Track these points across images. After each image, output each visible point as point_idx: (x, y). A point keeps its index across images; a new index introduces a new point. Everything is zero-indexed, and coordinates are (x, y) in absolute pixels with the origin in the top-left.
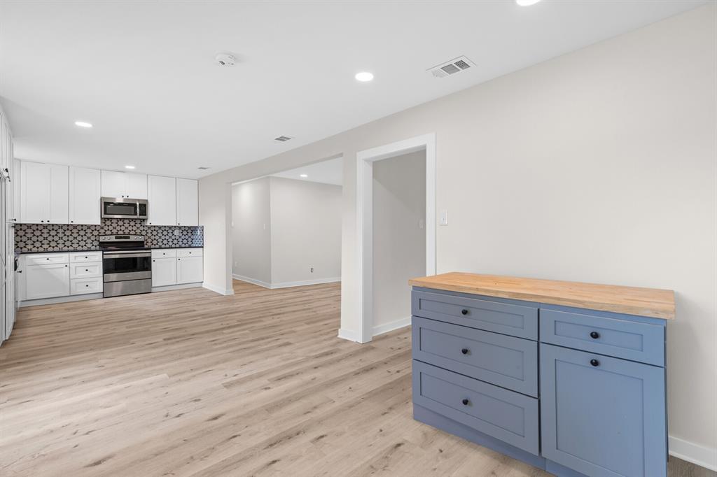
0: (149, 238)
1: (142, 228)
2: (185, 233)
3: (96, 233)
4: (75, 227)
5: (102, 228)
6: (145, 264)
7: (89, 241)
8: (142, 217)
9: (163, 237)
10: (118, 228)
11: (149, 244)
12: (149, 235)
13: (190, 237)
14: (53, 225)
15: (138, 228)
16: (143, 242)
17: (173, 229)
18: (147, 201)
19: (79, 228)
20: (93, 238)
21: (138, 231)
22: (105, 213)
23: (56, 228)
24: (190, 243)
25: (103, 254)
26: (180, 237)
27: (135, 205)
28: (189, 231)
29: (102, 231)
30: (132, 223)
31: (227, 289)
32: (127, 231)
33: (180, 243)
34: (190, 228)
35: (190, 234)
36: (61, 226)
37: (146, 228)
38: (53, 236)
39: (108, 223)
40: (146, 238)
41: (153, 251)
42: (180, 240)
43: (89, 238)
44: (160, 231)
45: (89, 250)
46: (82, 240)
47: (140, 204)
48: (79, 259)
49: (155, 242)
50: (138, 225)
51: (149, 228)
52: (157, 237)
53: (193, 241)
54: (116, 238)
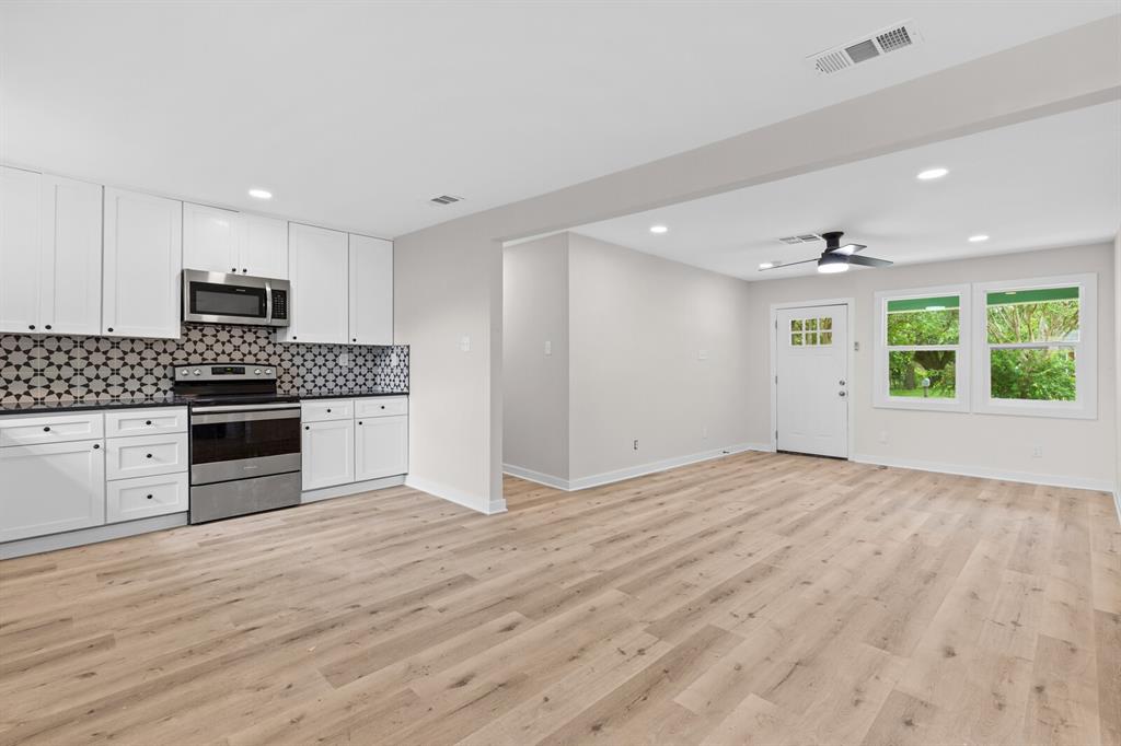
0: (287, 371)
1: (270, 349)
2: (360, 361)
3: (165, 359)
4: (115, 343)
5: (180, 347)
6: (286, 438)
7: (149, 379)
8: (277, 322)
9: (316, 371)
10: (218, 348)
11: (287, 386)
12: (286, 365)
13: (370, 370)
14: (59, 338)
15: (262, 349)
16: (275, 381)
17: (336, 351)
18: (287, 283)
19: (126, 346)
20: (159, 372)
21: (262, 356)
22: (193, 310)
23: (66, 345)
24: (370, 384)
25: (190, 414)
26: (351, 370)
27: (261, 293)
28: (370, 357)
29: (181, 355)
30: (250, 337)
31: (492, 499)
32: (237, 356)
33: (351, 384)
34: (370, 349)
35: (370, 365)
36: (79, 341)
37: (279, 350)
38: (59, 367)
39: (195, 334)
40: (281, 371)
41: (304, 404)
42: (351, 376)
43: (149, 372)
44: (309, 356)
45: (150, 403)
46: (133, 377)
47: (273, 291)
48: (128, 429)
49: (298, 382)
50: (263, 342)
51: (287, 349)
52: (302, 371)
53: (378, 380)
54: (214, 372)
